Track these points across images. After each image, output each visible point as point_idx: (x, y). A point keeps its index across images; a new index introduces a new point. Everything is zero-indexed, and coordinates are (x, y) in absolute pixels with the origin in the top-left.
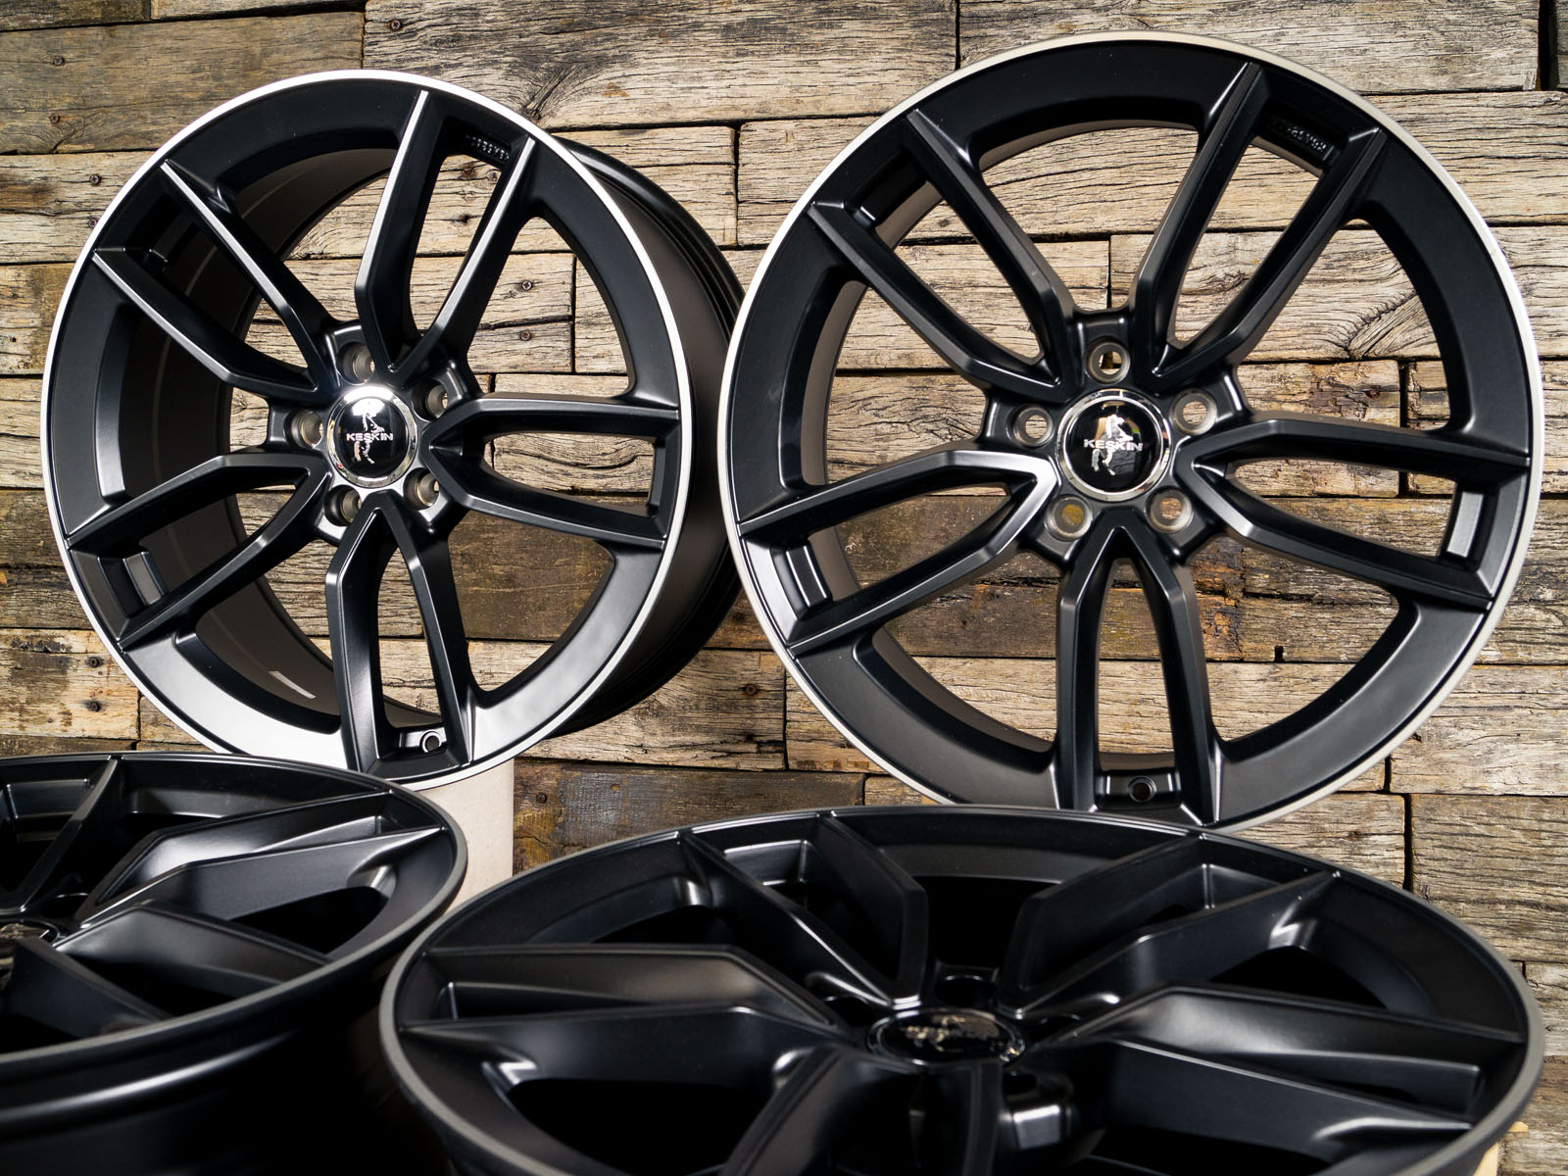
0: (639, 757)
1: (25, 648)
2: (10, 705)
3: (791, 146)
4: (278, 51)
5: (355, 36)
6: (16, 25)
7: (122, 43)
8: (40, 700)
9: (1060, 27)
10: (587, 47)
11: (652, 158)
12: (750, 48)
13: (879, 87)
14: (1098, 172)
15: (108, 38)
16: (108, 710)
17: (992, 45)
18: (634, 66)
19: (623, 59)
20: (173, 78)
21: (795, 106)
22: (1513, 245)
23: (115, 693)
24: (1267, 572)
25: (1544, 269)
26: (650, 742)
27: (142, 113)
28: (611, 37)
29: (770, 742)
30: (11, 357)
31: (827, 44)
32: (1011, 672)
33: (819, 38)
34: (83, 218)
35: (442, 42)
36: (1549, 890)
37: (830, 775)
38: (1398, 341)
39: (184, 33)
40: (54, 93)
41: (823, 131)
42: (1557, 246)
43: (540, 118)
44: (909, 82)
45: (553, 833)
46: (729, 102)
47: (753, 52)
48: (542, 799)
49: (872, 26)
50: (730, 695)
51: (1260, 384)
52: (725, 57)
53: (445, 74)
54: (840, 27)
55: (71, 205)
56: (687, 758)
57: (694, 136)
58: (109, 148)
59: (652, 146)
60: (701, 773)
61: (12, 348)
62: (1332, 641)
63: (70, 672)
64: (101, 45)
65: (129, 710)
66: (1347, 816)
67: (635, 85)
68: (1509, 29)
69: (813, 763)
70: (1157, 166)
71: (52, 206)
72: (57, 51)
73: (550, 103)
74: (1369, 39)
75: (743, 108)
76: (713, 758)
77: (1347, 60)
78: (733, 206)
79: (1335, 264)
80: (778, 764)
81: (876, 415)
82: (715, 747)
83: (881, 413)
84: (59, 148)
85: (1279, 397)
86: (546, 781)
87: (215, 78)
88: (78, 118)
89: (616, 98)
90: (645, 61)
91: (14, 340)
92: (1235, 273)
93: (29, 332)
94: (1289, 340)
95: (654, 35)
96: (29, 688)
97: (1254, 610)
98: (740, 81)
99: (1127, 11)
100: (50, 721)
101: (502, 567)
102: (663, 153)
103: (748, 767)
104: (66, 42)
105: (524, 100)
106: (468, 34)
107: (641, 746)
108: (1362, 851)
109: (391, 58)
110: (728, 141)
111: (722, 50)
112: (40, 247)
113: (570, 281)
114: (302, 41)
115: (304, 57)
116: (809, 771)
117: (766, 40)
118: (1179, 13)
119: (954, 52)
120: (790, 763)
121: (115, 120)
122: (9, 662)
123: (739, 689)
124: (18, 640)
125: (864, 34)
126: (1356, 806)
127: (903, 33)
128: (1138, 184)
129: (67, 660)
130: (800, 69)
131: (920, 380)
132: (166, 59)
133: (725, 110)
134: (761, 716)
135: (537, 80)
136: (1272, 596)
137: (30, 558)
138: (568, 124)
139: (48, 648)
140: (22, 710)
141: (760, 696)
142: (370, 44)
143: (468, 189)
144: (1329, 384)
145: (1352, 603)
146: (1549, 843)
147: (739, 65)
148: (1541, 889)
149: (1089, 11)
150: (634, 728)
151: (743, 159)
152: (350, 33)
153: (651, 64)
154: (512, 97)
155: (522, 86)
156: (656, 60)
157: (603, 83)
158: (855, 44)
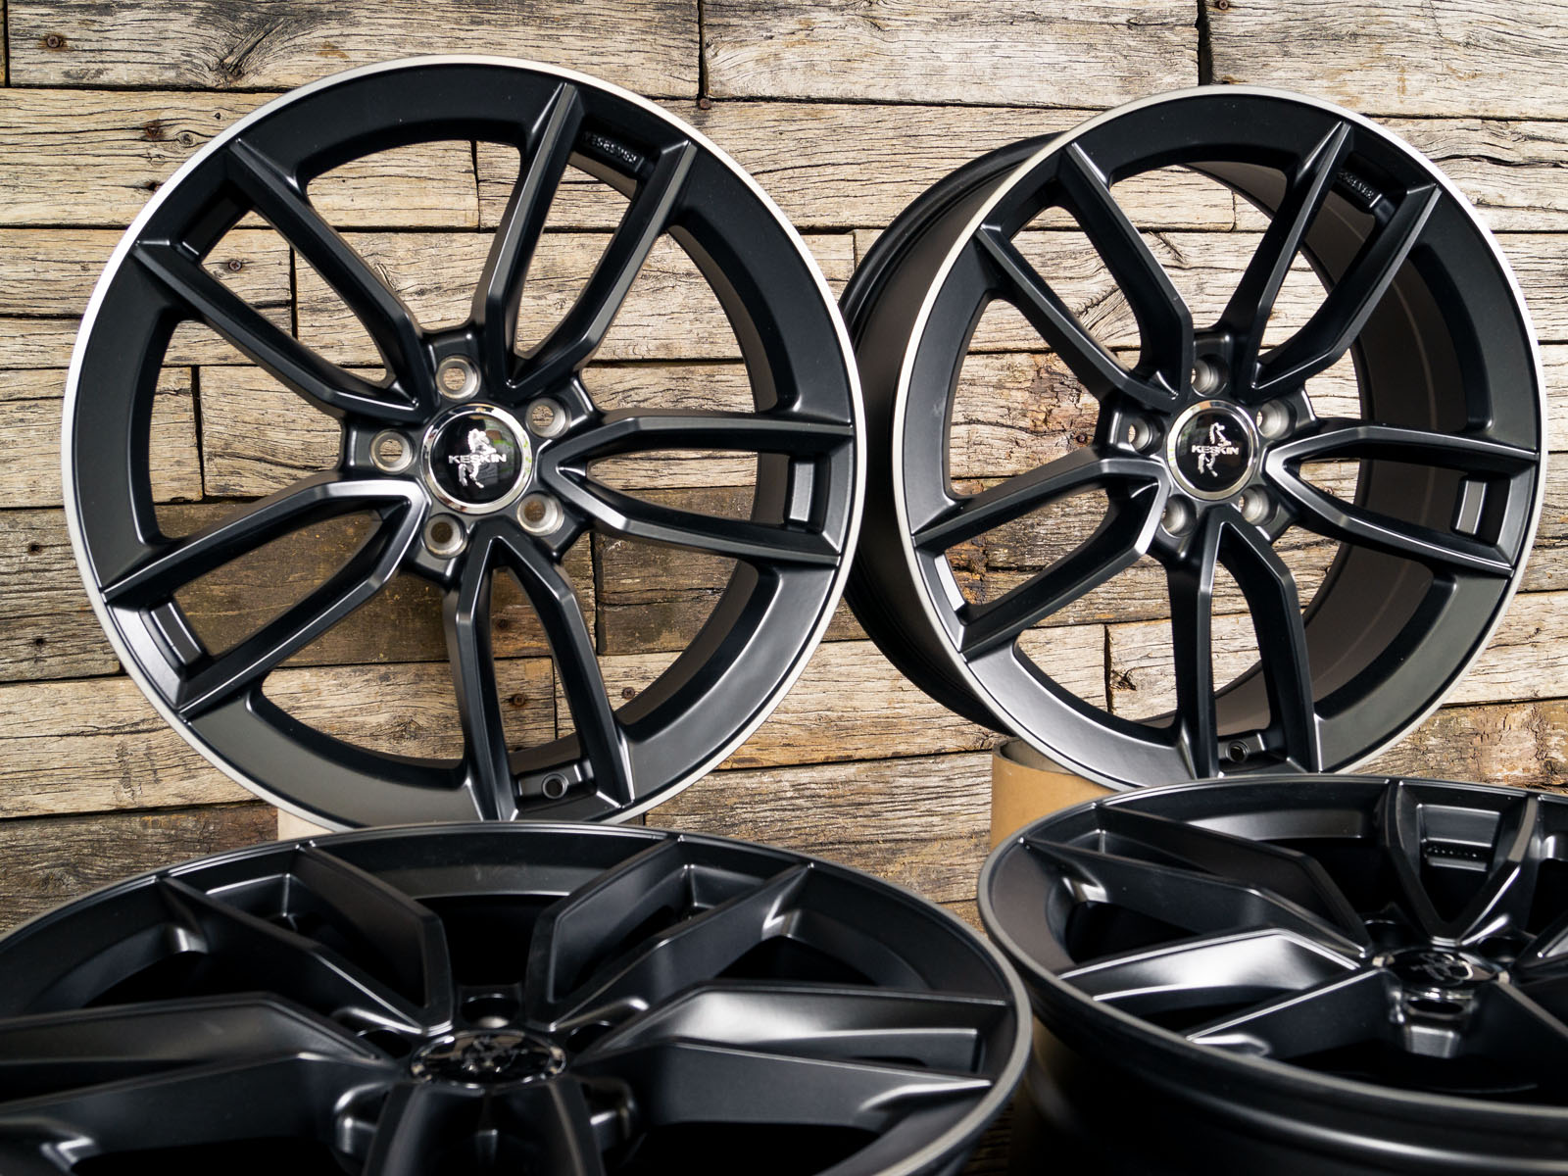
9: (800, 22)
12: (486, 16)
13: (625, 69)
14: (841, 167)
17: (735, 34)
18: (357, 24)
19: (341, 16)
22: (1187, 249)
24: (1006, 547)
25: (1212, 271)
31: (568, 20)
33: (558, 12)
38: (1102, 333)
42: (1220, 250)
43: (241, 74)
44: (654, 66)
47: (489, 21)
49: (615, 5)
51: (992, 373)
52: (456, 24)
53: (118, 15)
54: (581, 3)
67: (356, 46)
68: (1176, 58)
70: (893, 164)
73: (254, 59)
74: (1069, 58)
78: (474, 185)
79: (1049, 262)
85: (1008, 385)
89: (335, 60)
90: (367, 21)
94: (1014, 332)
97: (997, 582)
98: (475, 51)
99: (861, 12)
101: (223, 587)
105: (220, 53)
111: (455, 15)
113: (288, 261)
117: (503, 9)
118: (907, 18)
119: (698, 39)
123: (505, 700)
125: (606, 12)
127: (647, 15)
128: (878, 180)
130: (541, 43)
131: (680, 370)
134: (532, 726)
135: (237, 31)
136: (1010, 569)
138: (278, 84)
141: (530, 705)
143: (154, 152)
144: (1048, 372)
147: (474, 34)
149: (826, 9)
153: (374, 24)
154: (207, 49)
155: (217, 36)
156: (380, 21)
157: (317, 40)
158: (598, 21)
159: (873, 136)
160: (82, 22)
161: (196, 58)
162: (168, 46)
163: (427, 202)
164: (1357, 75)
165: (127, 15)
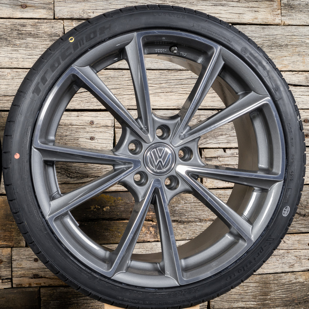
3: (9, 77)
29: (6, 279)
31: (21, 45)
33: (18, 42)
36: (247, 303)
37: (28, 289)
41: (20, 73)
49: (36, 40)
54: (26, 39)
62: (184, 234)
69: (21, 284)
70: (128, 89)
80: (10, 286)
116: (20, 288)
120: (14, 285)
125: (34, 42)
128: (122, 94)
130: (12, 52)
134: (4, 270)
141: (3, 263)
145: (189, 222)
146: (246, 289)
148: (245, 303)
158: (31, 45)
159: (121, 80)
164: (288, 58)
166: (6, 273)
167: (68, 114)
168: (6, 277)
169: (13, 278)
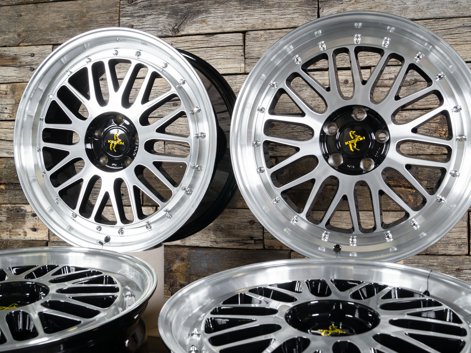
0: (215, 245)
1: (11, 211)
2: (6, 229)
3: (262, 39)
4: (91, 11)
5: (117, 6)
6: (5, 4)
7: (40, 9)
8: (16, 228)
10: (194, 8)
11: (216, 44)
12: (249, 7)
13: (292, 19)
15: (36, 8)
16: (39, 231)
17: (330, 4)
18: (210, 13)
19: (207, 11)
20: (57, 21)
21: (264, 26)
23: (41, 225)
24: (426, 180)
26: (218, 240)
27: (47, 33)
28: (202, 4)
29: (259, 240)
30: (5, 114)
31: (274, 5)
32: (339, 215)
34: (28, 68)
35: (146, 7)
37: (278, 251)
39: (60, 5)
40: (18, 26)
41: (273, 34)
43: (179, 31)
44: (302, 17)
45: (187, 271)
46: (242, 25)
47: (249, 8)
48: (183, 260)
50: (245, 224)
52: (240, 10)
53: (147, 17)
55: (24, 64)
56: (231, 245)
57: (230, 36)
58: (36, 44)
59: (216, 40)
60: (236, 250)
61: (6, 111)
63: (26, 219)
64: (33, 10)
65: (46, 231)
66: (455, 263)
67: (211, 20)
69: (273, 247)
71: (18, 64)
72: (19, 12)
73: (182, 26)
75: (246, 27)
76: (240, 245)
77: (451, 6)
78: (244, 60)
80: (261, 247)
81: (293, 129)
82: (240, 242)
83: (294, 128)
84: (20, 44)
86: (184, 253)
87: (71, 20)
88: (26, 34)
89: (204, 24)
90: (213, 12)
91: (6, 108)
92: (414, 79)
93: (11, 106)
95: (216, 3)
96: (13, 224)
98: (245, 18)
100: (20, 235)
102: (220, 42)
103: (251, 248)
104: (22, 9)
105: (173, 26)
106: (154, 4)
107: (215, 241)
108: (461, 275)
109: (129, 12)
110: (242, 38)
111: (239, 7)
112: (14, 78)
114: (100, 7)
115: (100, 13)
116: (272, 249)
117: (254, 4)
119: (317, 6)
120: (265, 247)
121: (38, 35)
122: (6, 215)
123: (248, 222)
124: (9, 208)
126: (458, 260)
129: (25, 214)
130: (265, 13)
132: (54, 14)
133: (240, 27)
134: (256, 231)
135: (178, 19)
137: (12, 181)
138: (188, 33)
139: (19, 210)
140: (10, 231)
141: (255, 224)
142: (122, 8)
147: (245, 13)
150: (213, 235)
151: (247, 44)
152: (115, 5)
153: (215, 13)
154: (169, 25)
155: (172, 21)
156: (217, 12)
157: (199, 19)
158: (284, 4)
160: (138, 20)
161: (167, 28)
162: (160, 25)
163: (229, 66)
165: (149, 17)
166: (258, 234)
167: (321, 74)
168: (259, 238)
169: (265, 240)
